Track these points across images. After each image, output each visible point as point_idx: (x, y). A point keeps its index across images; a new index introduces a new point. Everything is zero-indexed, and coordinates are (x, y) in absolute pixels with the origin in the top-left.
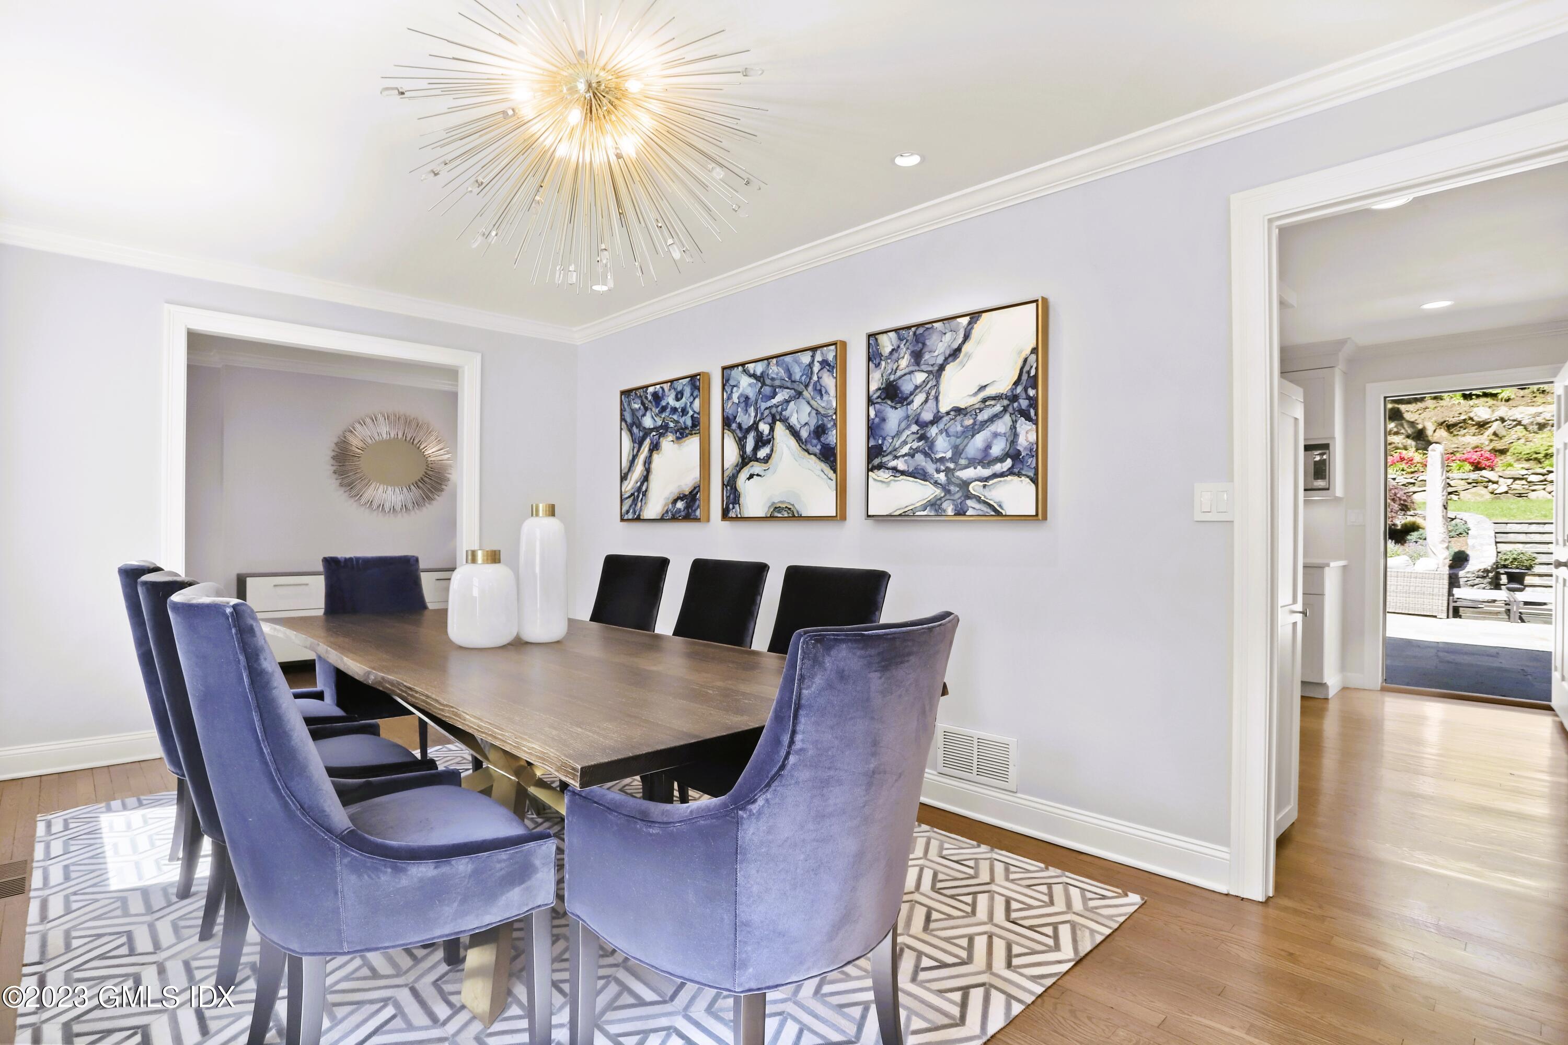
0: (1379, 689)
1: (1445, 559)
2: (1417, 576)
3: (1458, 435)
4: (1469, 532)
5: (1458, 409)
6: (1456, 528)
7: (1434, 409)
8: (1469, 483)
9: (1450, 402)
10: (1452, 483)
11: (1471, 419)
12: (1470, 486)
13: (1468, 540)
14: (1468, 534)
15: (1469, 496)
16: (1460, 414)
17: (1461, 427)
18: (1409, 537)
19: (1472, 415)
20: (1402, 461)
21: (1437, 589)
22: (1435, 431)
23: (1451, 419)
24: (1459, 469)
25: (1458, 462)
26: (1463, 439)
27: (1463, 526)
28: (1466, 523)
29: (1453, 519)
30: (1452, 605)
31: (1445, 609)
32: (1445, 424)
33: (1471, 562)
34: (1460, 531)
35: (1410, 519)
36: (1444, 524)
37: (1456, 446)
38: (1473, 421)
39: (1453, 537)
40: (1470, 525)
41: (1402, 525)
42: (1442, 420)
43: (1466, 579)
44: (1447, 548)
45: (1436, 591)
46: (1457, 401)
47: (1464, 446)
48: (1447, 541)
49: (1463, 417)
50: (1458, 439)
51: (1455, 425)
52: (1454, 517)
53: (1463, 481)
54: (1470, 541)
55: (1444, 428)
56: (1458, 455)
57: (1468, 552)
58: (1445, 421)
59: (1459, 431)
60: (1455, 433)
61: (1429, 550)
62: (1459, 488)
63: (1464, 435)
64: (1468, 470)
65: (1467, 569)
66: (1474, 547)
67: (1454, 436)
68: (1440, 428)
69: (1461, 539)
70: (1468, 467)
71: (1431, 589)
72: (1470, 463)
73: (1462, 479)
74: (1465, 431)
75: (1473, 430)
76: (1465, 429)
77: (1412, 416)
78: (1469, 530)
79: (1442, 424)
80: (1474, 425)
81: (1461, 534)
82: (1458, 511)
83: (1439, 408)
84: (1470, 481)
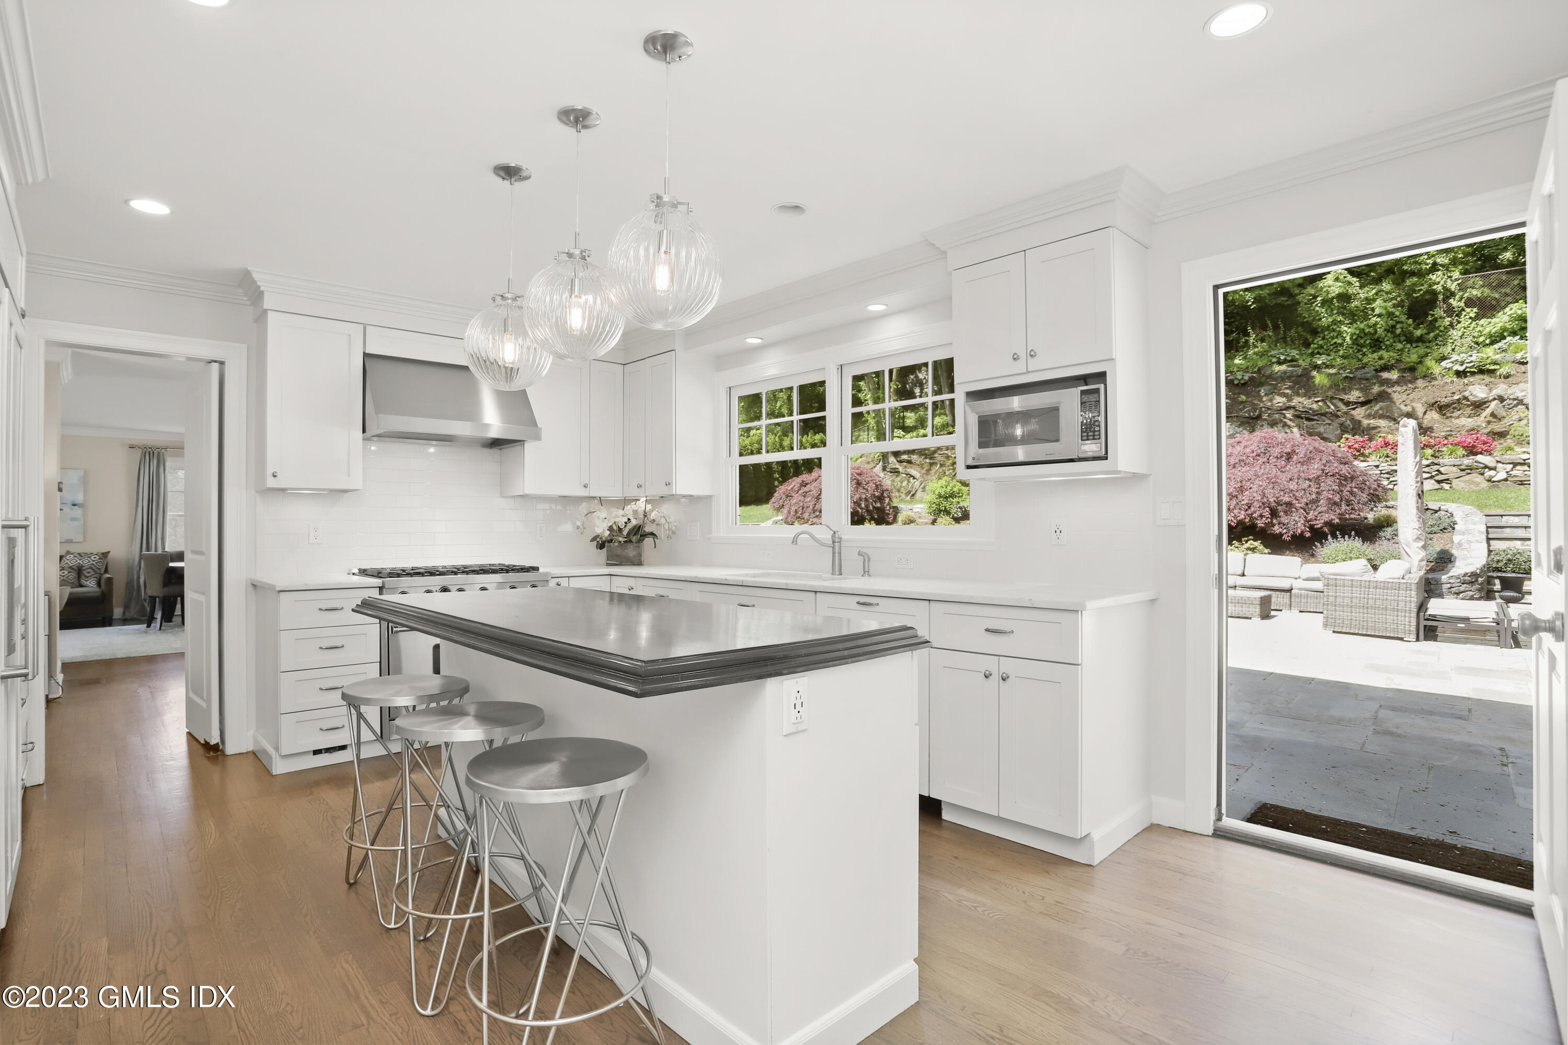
0: (1211, 832)
1: (1422, 560)
2: (1377, 585)
3: (1451, 417)
4: (1456, 526)
5: (1452, 388)
6: (1439, 522)
7: (1423, 389)
8: (1462, 470)
9: (1442, 380)
10: (1442, 470)
11: (1466, 398)
12: (1464, 473)
13: (1454, 537)
14: (1454, 529)
15: (1462, 485)
16: (1453, 393)
17: (1454, 408)
18: (1381, 534)
19: (1466, 394)
20: (1386, 447)
21: (1404, 603)
22: (1425, 413)
23: (1444, 399)
24: (1451, 454)
25: (1450, 446)
26: (1457, 421)
27: (1447, 520)
28: (1452, 515)
29: (1436, 512)
30: (1423, 623)
31: (1413, 629)
32: (1436, 405)
33: (1458, 563)
34: (1445, 525)
35: (1384, 512)
36: (1420, 518)
37: (1449, 429)
38: (1468, 400)
39: (1435, 533)
40: (1457, 518)
41: (1375, 520)
42: (1433, 401)
43: (1449, 585)
44: (1424, 547)
45: (1402, 605)
46: (1450, 379)
47: (1458, 429)
48: (1423, 538)
49: (1456, 397)
50: (1451, 422)
51: (1447, 406)
52: (1437, 509)
53: (1455, 468)
54: (1457, 538)
55: (1436, 411)
56: (1451, 439)
57: (1454, 552)
58: (1437, 402)
59: (1453, 412)
60: (1448, 415)
61: (1403, 551)
62: (1451, 476)
63: (1458, 417)
64: (1461, 456)
65: (1450, 574)
66: (1460, 544)
67: (1447, 418)
68: (1431, 410)
69: (1446, 536)
70: (1461, 452)
71: (1396, 602)
72: (1463, 447)
73: (1454, 466)
74: (1459, 412)
75: (1468, 411)
76: (1459, 410)
77: (1399, 397)
78: (1454, 524)
79: (1433, 405)
80: (1469, 406)
81: (1445, 529)
82: (1445, 501)
83: (1429, 388)
84: (1463, 467)
